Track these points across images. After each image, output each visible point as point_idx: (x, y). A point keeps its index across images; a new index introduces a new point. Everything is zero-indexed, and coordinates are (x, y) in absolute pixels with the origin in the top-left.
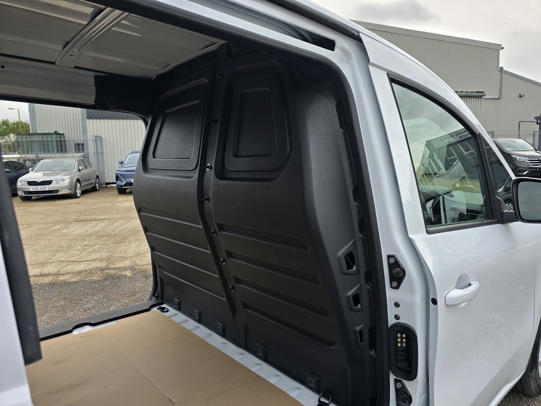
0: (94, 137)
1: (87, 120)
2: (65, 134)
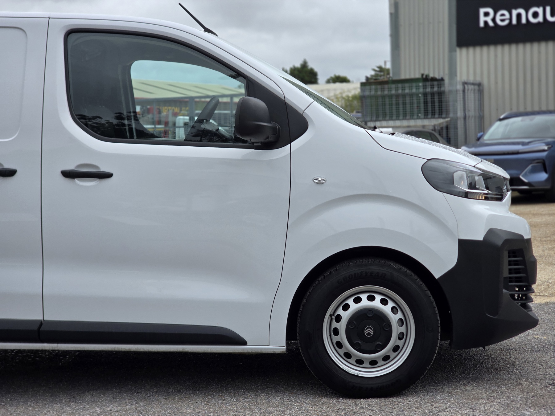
0: (461, 84)
1: (458, 50)
2: (445, 78)
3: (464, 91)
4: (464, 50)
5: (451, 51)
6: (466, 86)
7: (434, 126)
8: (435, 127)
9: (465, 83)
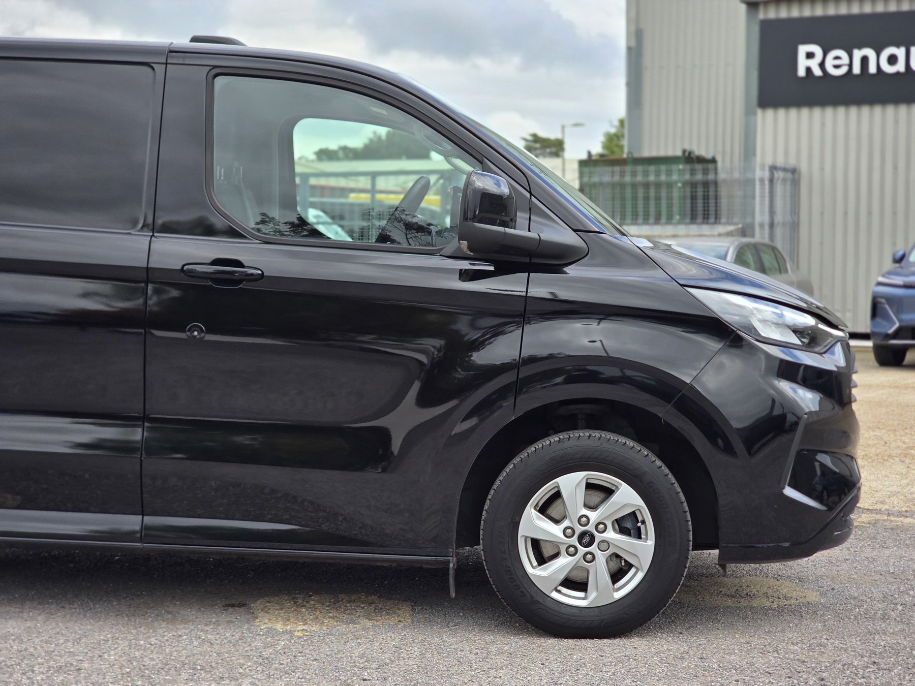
0: (767, 169)
1: (759, 112)
2: (719, 159)
3: (771, 181)
4: (770, 113)
5: (749, 113)
6: (775, 172)
9: (773, 168)
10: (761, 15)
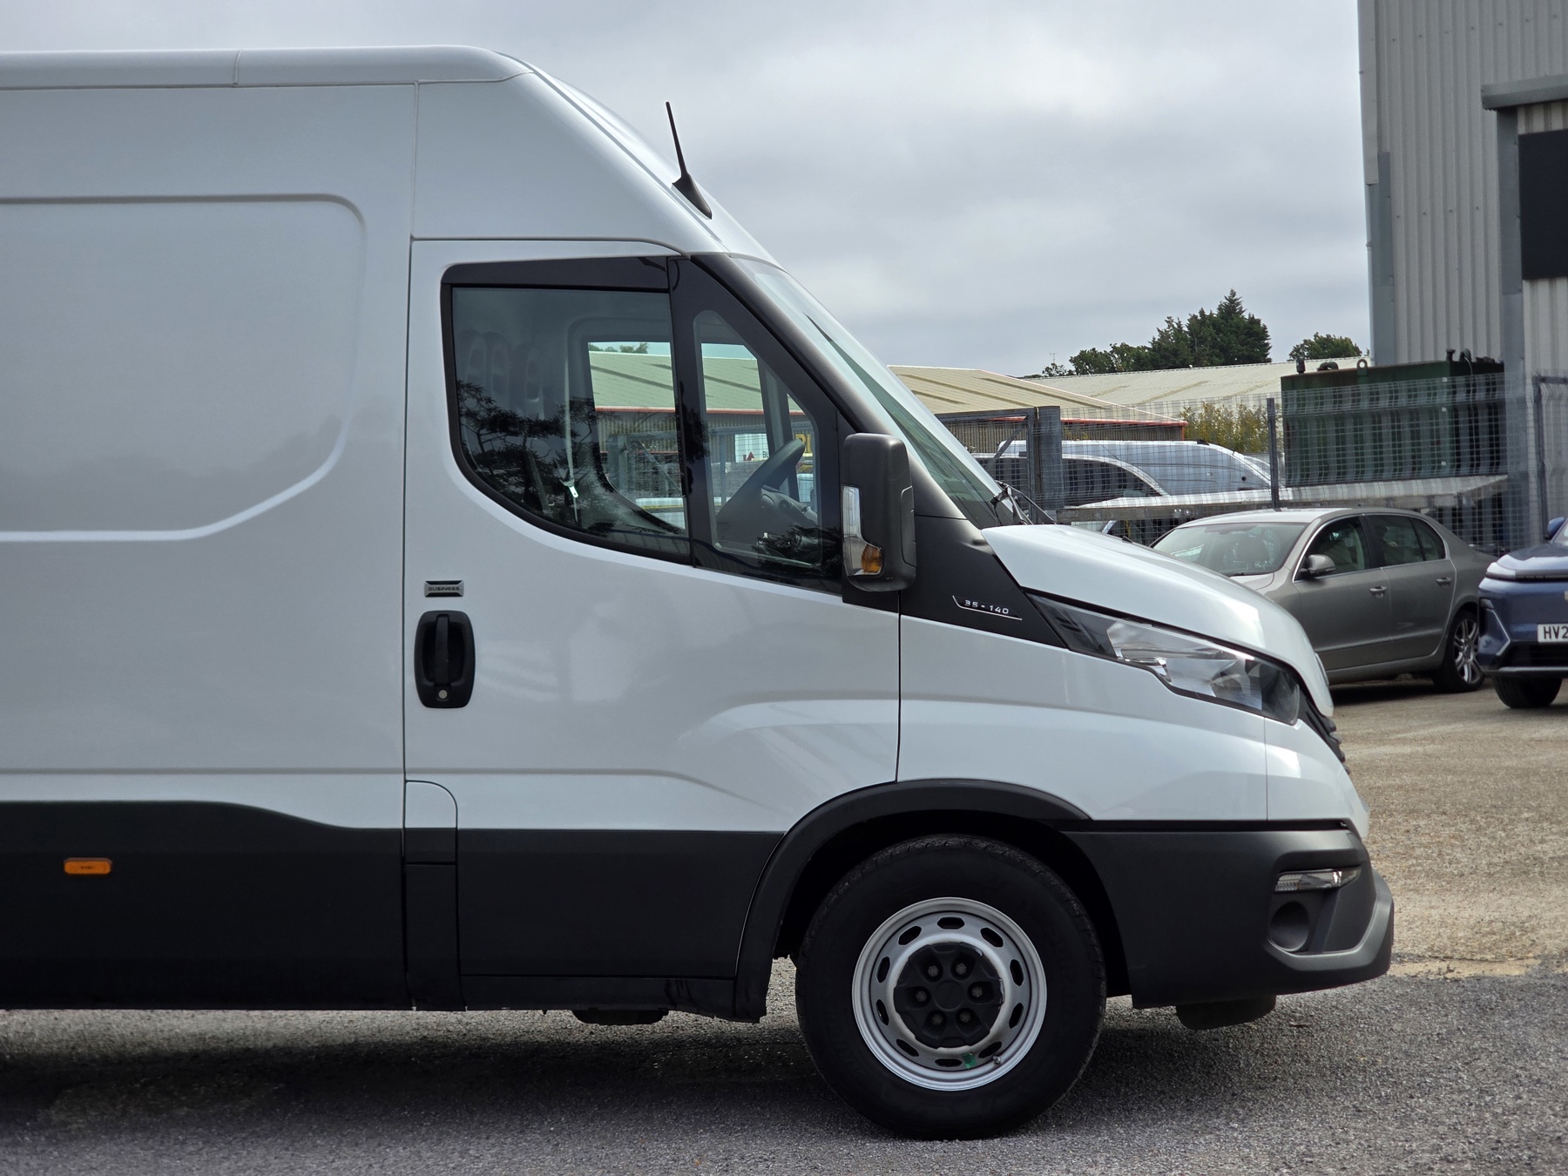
0: (1532, 381)
1: (1526, 286)
3: (1538, 400)
4: (1543, 287)
5: (1509, 290)
6: (1543, 386)
7: (1459, 496)
8: (1460, 502)
9: (1539, 380)
10: (1522, 129)
